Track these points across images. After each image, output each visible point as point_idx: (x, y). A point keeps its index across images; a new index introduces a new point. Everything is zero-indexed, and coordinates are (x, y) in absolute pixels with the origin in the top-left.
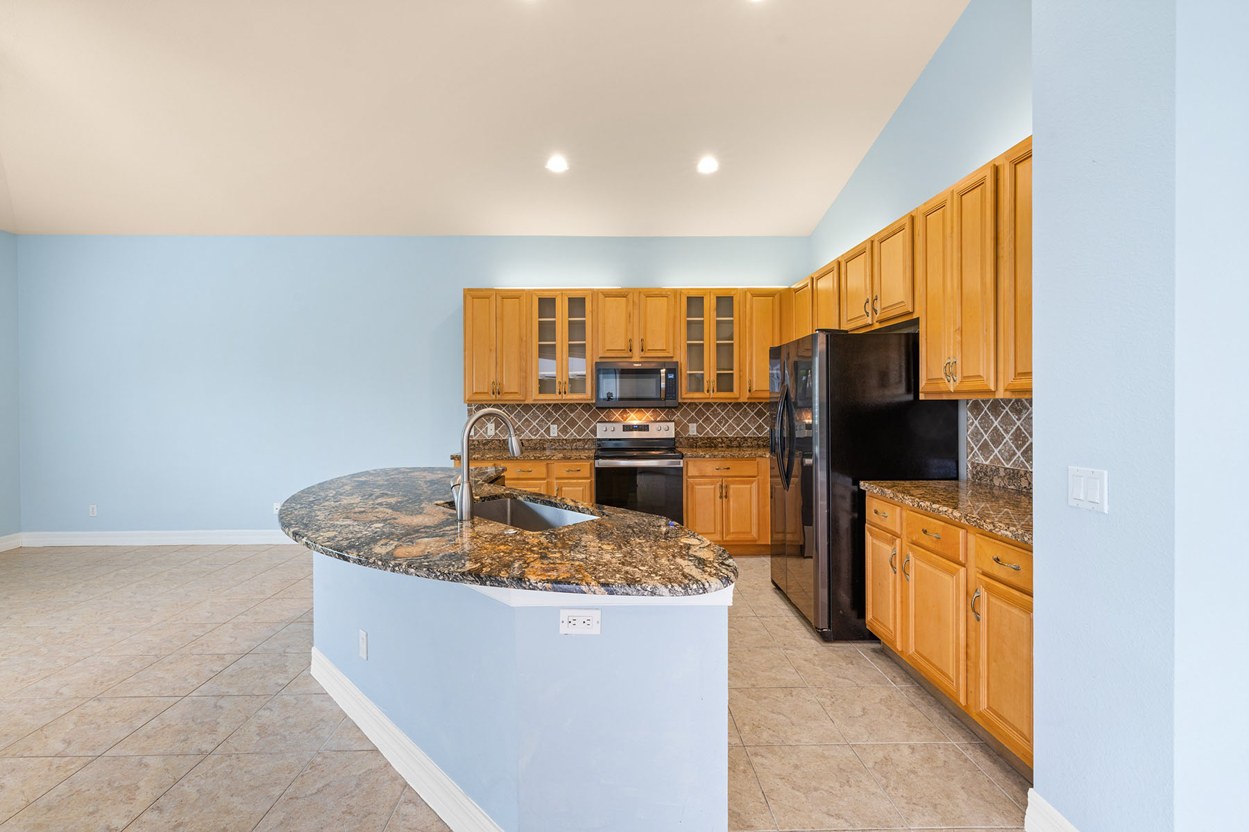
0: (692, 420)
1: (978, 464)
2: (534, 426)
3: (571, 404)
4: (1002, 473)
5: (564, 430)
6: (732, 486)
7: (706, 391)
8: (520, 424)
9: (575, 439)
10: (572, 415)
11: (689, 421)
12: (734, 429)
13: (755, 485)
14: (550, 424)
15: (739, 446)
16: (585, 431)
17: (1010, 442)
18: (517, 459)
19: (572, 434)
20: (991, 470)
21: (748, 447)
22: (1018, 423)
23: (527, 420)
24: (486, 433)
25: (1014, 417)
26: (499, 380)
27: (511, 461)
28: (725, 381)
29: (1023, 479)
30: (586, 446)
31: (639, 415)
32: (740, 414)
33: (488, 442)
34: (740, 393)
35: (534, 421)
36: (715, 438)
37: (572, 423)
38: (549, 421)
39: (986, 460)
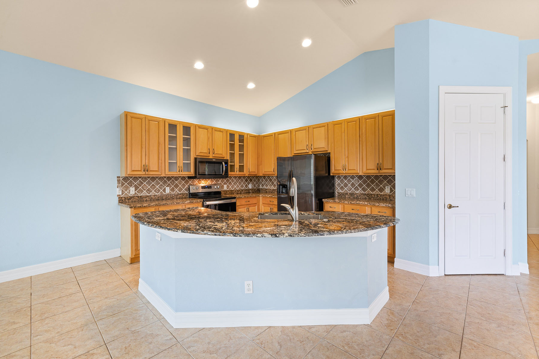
0: (225, 184)
1: (341, 192)
2: (157, 188)
3: (176, 177)
4: (349, 194)
5: (172, 190)
6: (250, 208)
7: (236, 172)
8: (149, 187)
9: (178, 194)
10: (176, 182)
11: (224, 184)
12: (239, 186)
13: (256, 207)
14: (165, 187)
15: (241, 193)
16: (183, 189)
17: (350, 186)
18: (168, 205)
19: (176, 191)
20: (345, 193)
21: (243, 193)
22: (353, 181)
23: (153, 185)
24: (129, 193)
25: (351, 180)
26: (147, 164)
27: (165, 206)
28: (241, 168)
29: (355, 195)
30: (184, 197)
31: (206, 181)
32: (241, 181)
33: (131, 198)
34: (246, 173)
35: (157, 186)
36: (233, 190)
37: (177, 186)
38: (165, 185)
39: (342, 191)
